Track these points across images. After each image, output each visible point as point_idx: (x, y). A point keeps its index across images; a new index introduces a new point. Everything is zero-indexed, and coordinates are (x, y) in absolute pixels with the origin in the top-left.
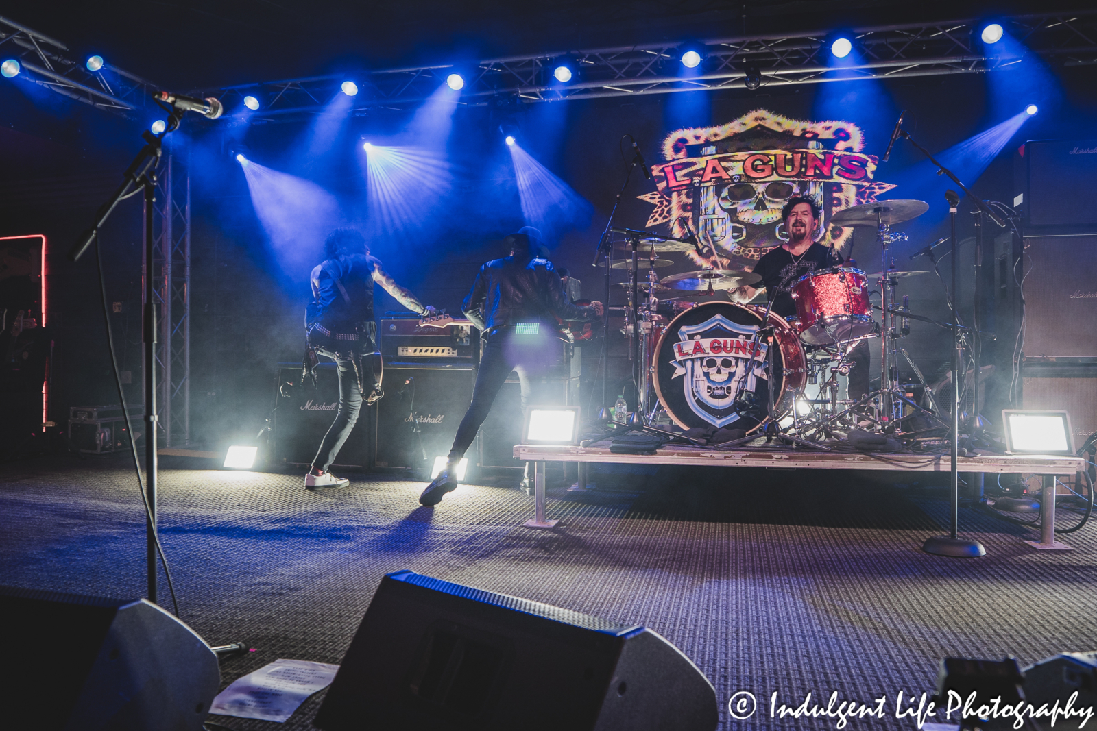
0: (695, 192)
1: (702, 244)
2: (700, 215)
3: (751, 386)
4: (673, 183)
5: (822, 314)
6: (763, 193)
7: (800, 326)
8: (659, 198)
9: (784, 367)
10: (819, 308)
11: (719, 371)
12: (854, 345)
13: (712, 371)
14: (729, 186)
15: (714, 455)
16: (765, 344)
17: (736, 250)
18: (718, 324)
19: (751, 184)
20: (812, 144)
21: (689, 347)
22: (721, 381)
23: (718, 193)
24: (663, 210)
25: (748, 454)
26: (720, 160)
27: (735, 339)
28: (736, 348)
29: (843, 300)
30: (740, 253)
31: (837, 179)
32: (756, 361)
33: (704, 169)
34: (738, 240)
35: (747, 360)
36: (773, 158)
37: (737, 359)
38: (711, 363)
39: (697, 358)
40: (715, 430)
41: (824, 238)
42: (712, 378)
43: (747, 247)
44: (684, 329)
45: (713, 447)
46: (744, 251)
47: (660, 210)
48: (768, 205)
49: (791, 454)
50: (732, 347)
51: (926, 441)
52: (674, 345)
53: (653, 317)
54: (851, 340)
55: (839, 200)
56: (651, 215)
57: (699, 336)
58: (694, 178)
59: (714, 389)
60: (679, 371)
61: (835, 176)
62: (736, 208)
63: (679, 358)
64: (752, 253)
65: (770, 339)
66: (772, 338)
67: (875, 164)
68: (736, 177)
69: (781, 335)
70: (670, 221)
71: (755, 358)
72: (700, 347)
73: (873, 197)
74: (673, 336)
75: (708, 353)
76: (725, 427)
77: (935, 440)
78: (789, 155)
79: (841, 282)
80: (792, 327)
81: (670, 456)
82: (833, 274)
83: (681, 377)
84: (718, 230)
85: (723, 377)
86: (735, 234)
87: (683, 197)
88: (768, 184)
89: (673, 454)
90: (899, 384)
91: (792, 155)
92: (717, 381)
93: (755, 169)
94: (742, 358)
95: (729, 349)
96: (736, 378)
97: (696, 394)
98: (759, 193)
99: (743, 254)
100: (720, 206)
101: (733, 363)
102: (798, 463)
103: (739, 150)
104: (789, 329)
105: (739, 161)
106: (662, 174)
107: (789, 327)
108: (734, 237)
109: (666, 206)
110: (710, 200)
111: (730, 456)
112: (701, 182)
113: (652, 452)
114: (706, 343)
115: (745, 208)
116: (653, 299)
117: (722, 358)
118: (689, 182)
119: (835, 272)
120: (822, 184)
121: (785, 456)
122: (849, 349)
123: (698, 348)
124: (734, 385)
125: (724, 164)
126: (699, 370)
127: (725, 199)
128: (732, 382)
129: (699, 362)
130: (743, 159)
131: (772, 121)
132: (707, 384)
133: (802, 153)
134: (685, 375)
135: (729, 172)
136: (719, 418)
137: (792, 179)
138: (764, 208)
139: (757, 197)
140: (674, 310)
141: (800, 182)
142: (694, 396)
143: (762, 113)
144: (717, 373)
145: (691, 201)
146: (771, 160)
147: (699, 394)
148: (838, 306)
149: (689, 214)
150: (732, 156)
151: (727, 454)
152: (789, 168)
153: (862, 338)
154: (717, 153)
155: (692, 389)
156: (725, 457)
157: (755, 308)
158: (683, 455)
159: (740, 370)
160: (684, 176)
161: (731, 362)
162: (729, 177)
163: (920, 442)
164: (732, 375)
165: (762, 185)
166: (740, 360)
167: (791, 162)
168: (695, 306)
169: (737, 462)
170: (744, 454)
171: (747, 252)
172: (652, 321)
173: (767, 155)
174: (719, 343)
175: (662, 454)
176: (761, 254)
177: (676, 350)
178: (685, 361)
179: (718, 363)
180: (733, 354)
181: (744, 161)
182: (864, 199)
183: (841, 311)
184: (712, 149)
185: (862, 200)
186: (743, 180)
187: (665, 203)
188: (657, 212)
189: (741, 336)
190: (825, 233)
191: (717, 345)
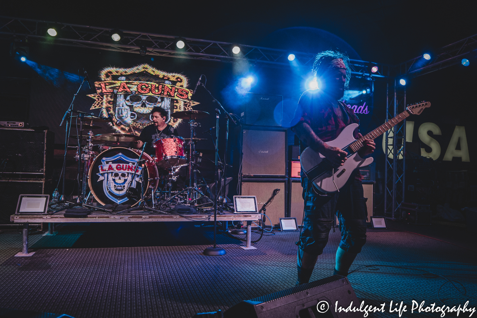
0: (115, 96)
1: (117, 119)
2: (116, 107)
3: (134, 185)
4: (104, 91)
5: (166, 155)
6: (145, 100)
7: (156, 160)
8: (98, 97)
9: (149, 177)
10: (165, 153)
11: (120, 179)
12: (179, 168)
13: (117, 179)
14: (130, 95)
15: (116, 217)
16: (141, 167)
17: (132, 123)
18: (120, 157)
19: (140, 96)
20: (167, 82)
21: (106, 167)
22: (120, 183)
23: (125, 98)
24: (99, 102)
25: (131, 216)
26: (127, 83)
27: (127, 165)
28: (128, 168)
29: (175, 150)
30: (133, 125)
31: (176, 98)
32: (136, 174)
33: (120, 86)
34: (133, 119)
35: (133, 174)
36: (150, 85)
37: (128, 173)
38: (116, 175)
39: (110, 172)
40: (117, 205)
41: (170, 122)
42: (116, 181)
43: (137, 123)
44: (104, 159)
45: (115, 213)
46: (135, 124)
47: (97, 102)
48: (147, 106)
49: (150, 216)
50: (126, 168)
51: (205, 209)
52: (99, 166)
53: (90, 152)
54: (178, 166)
55: (177, 106)
56: (93, 104)
57: (111, 163)
58: (115, 90)
59: (117, 186)
60: (101, 178)
61: (175, 96)
62: (133, 105)
63: (101, 172)
64: (139, 125)
65: (143, 165)
66: (144, 165)
67: (191, 93)
68: (134, 91)
69: (148, 163)
70: (102, 108)
71: (136, 173)
72: (111, 167)
73: (190, 106)
74: (99, 162)
75: (115, 170)
76: (122, 204)
77: (209, 208)
78: (157, 85)
79: (174, 142)
80: (153, 160)
81: (94, 218)
82: (171, 138)
83: (102, 181)
84: (124, 114)
85: (122, 181)
86: (132, 117)
87: (109, 98)
88: (147, 96)
89: (96, 217)
90: (197, 184)
91: (158, 85)
92: (119, 183)
93: (142, 89)
94: (131, 173)
95: (125, 169)
96: (127, 182)
97: (109, 189)
98: (143, 100)
99: (135, 125)
100: (126, 104)
101: (126, 175)
102: (153, 220)
103: (136, 80)
104: (152, 161)
105: (135, 85)
106: (100, 86)
107: (152, 160)
108: (131, 118)
109: (101, 101)
110: (121, 100)
111: (123, 218)
112: (118, 92)
113: (85, 217)
114: (114, 166)
115: (137, 106)
116: (90, 144)
117: (122, 173)
118: (112, 91)
119: (172, 138)
120: (170, 99)
121: (147, 217)
122: (177, 170)
123: (110, 168)
124: (126, 185)
125: (128, 85)
126: (111, 178)
127: (128, 101)
128: (126, 184)
129: (111, 174)
130: (137, 84)
131: (151, 70)
132: (114, 184)
133: (163, 85)
134: (104, 180)
135: (131, 89)
136: (119, 200)
137: (158, 96)
138: (145, 106)
139: (142, 102)
140: (101, 150)
141: (161, 97)
142: (108, 190)
143: (146, 66)
144: (119, 179)
145: (112, 100)
146: (149, 87)
147: (110, 189)
148: (172, 152)
149: (111, 106)
150: (133, 82)
151: (121, 216)
152: (157, 91)
153: (182, 165)
154: (126, 80)
155: (107, 186)
156: (121, 218)
157: (137, 151)
158: (101, 217)
159: (129, 178)
160: (110, 88)
161: (125, 175)
162: (130, 91)
163: (203, 209)
164: (125, 180)
165: (145, 96)
166: (129, 174)
167: (158, 88)
168: (110, 148)
169: (126, 220)
170: (129, 216)
171: (137, 125)
172: (89, 154)
173: (148, 84)
174: (120, 166)
175: (90, 217)
176: (143, 127)
177: (100, 168)
178: (104, 173)
179: (119, 175)
180: (127, 171)
181: (138, 85)
182: (187, 107)
183: (174, 154)
184: (124, 78)
185: (186, 107)
186: (136, 93)
187: (100, 100)
188: (96, 103)
189: (130, 163)
190: (170, 120)
191: (119, 167)
